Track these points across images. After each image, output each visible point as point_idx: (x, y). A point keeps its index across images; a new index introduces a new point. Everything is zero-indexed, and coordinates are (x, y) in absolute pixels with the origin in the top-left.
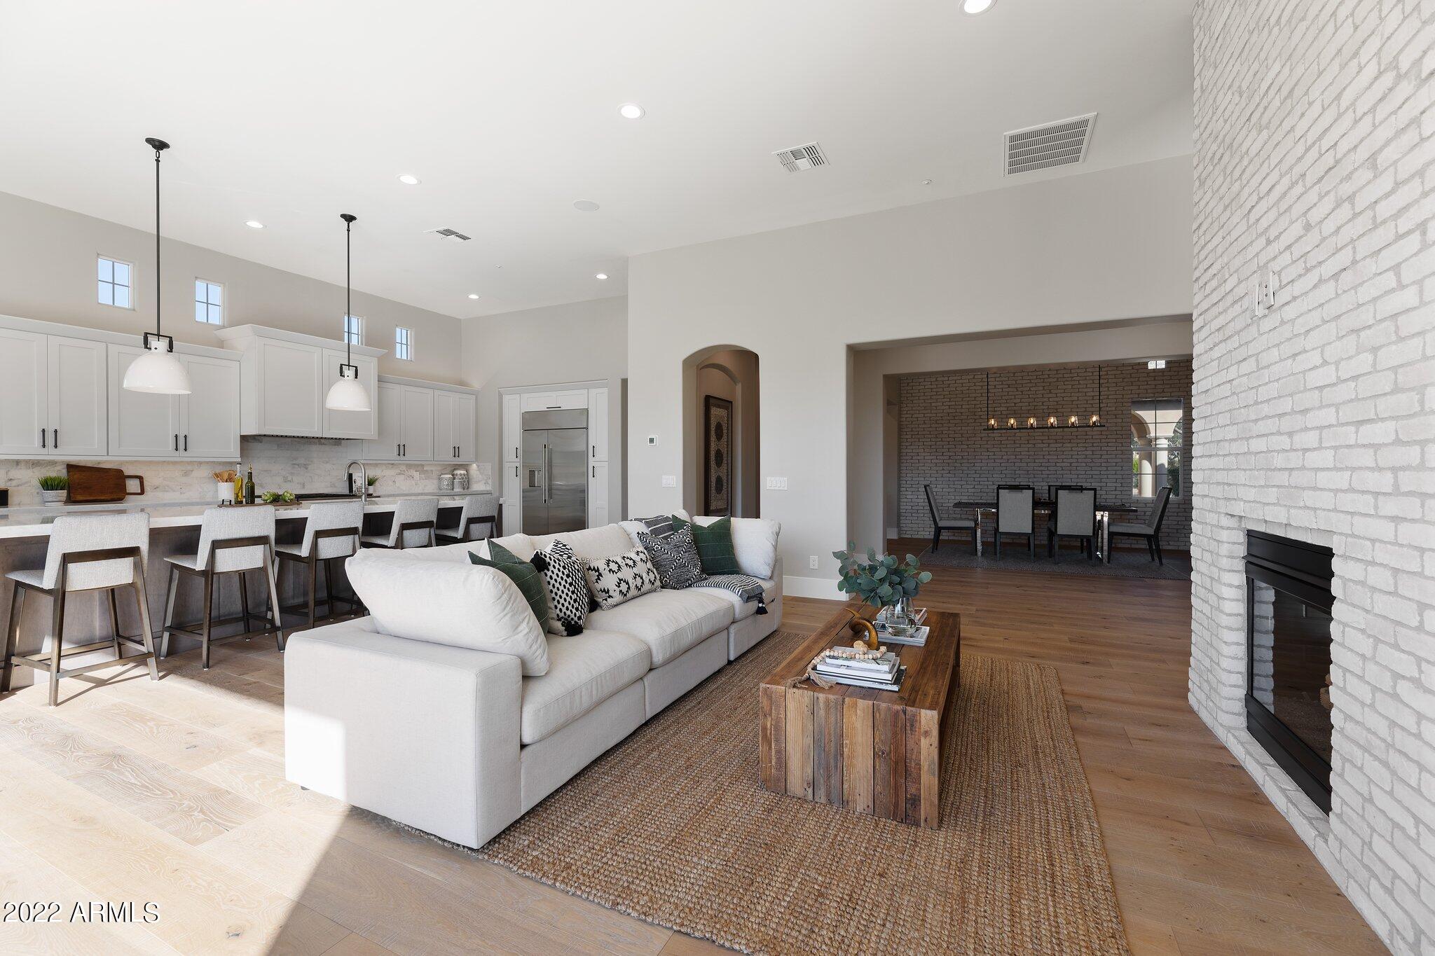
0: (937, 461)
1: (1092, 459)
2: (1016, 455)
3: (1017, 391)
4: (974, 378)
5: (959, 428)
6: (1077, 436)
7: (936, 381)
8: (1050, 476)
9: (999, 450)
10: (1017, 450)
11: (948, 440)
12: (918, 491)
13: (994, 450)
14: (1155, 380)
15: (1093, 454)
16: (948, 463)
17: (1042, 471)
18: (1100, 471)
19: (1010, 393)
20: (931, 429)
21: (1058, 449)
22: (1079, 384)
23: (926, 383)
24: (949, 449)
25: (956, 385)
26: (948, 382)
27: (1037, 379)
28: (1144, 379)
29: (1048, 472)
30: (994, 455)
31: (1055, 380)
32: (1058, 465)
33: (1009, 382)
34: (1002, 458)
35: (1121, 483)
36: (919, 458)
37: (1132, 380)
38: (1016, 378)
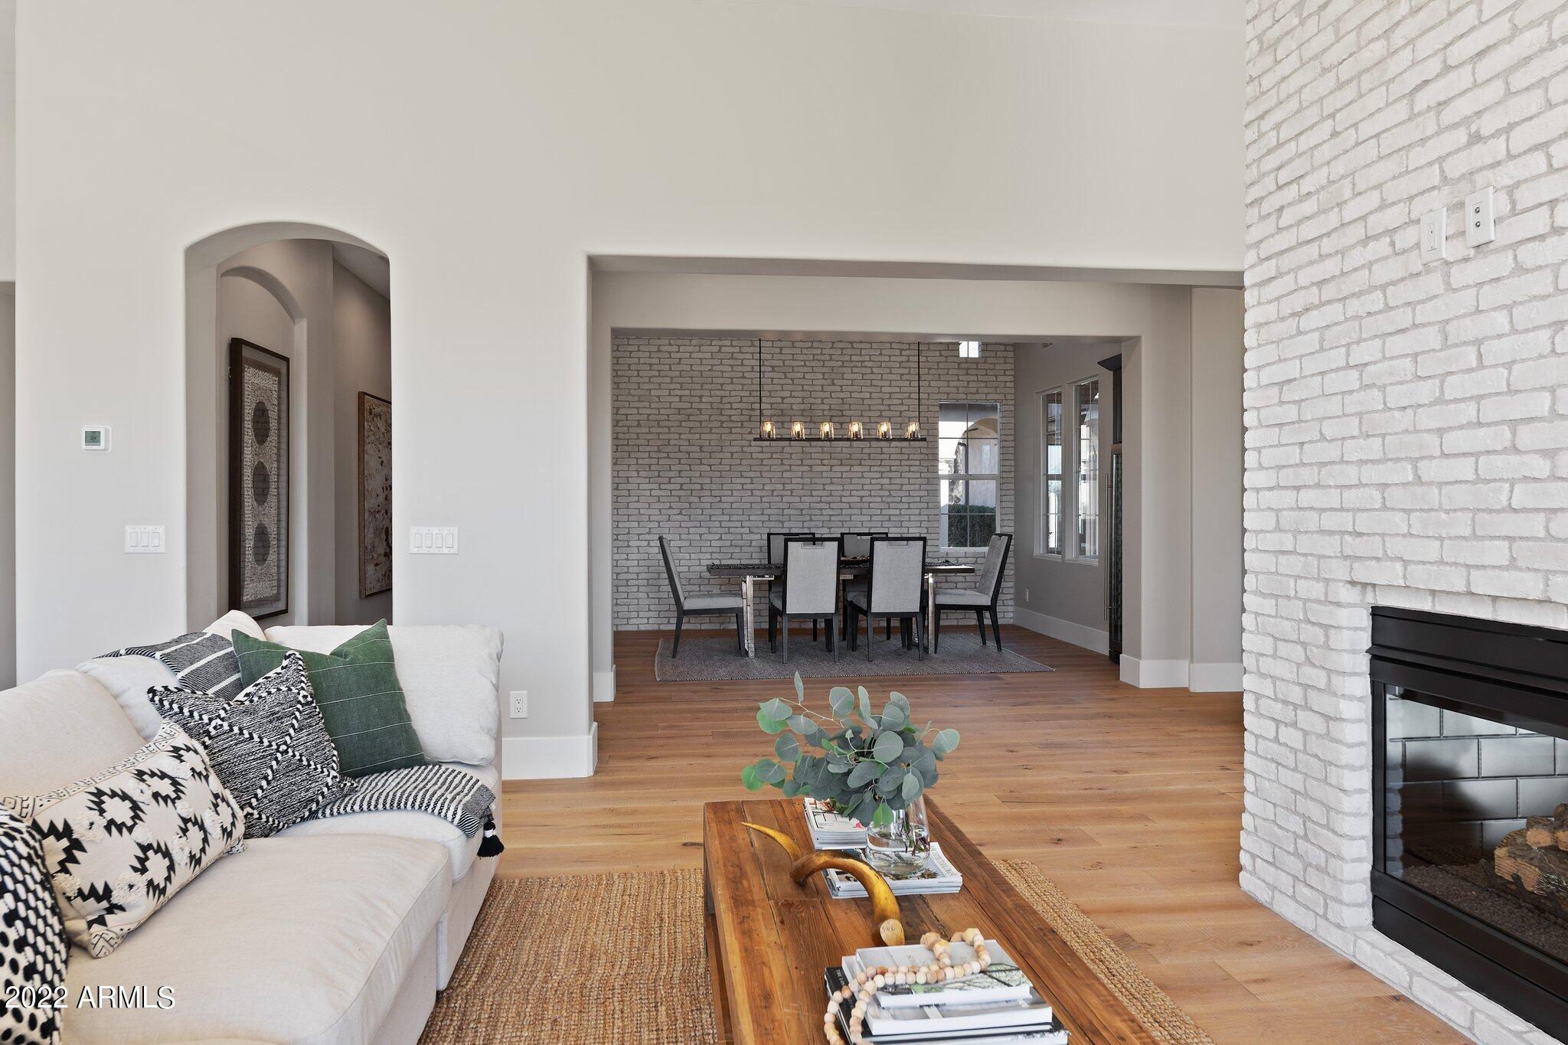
0: (662, 493)
1: (889, 491)
2: (784, 484)
3: (786, 378)
4: (720, 351)
5: (697, 436)
6: (869, 454)
7: (659, 351)
8: (833, 518)
9: (758, 474)
10: (786, 475)
11: (679, 455)
12: (628, 546)
13: (752, 474)
14: (967, 374)
15: (891, 484)
16: (679, 497)
17: (821, 509)
18: (900, 510)
19: (775, 381)
20: (649, 436)
21: (845, 475)
22: (872, 373)
23: (640, 354)
24: (680, 471)
25: (691, 361)
26: (678, 355)
27: (814, 360)
28: (955, 372)
29: (830, 512)
30: (752, 483)
31: (840, 364)
32: (844, 499)
33: (774, 363)
34: (763, 489)
35: (927, 528)
36: (629, 487)
37: (940, 371)
38: (783, 357)
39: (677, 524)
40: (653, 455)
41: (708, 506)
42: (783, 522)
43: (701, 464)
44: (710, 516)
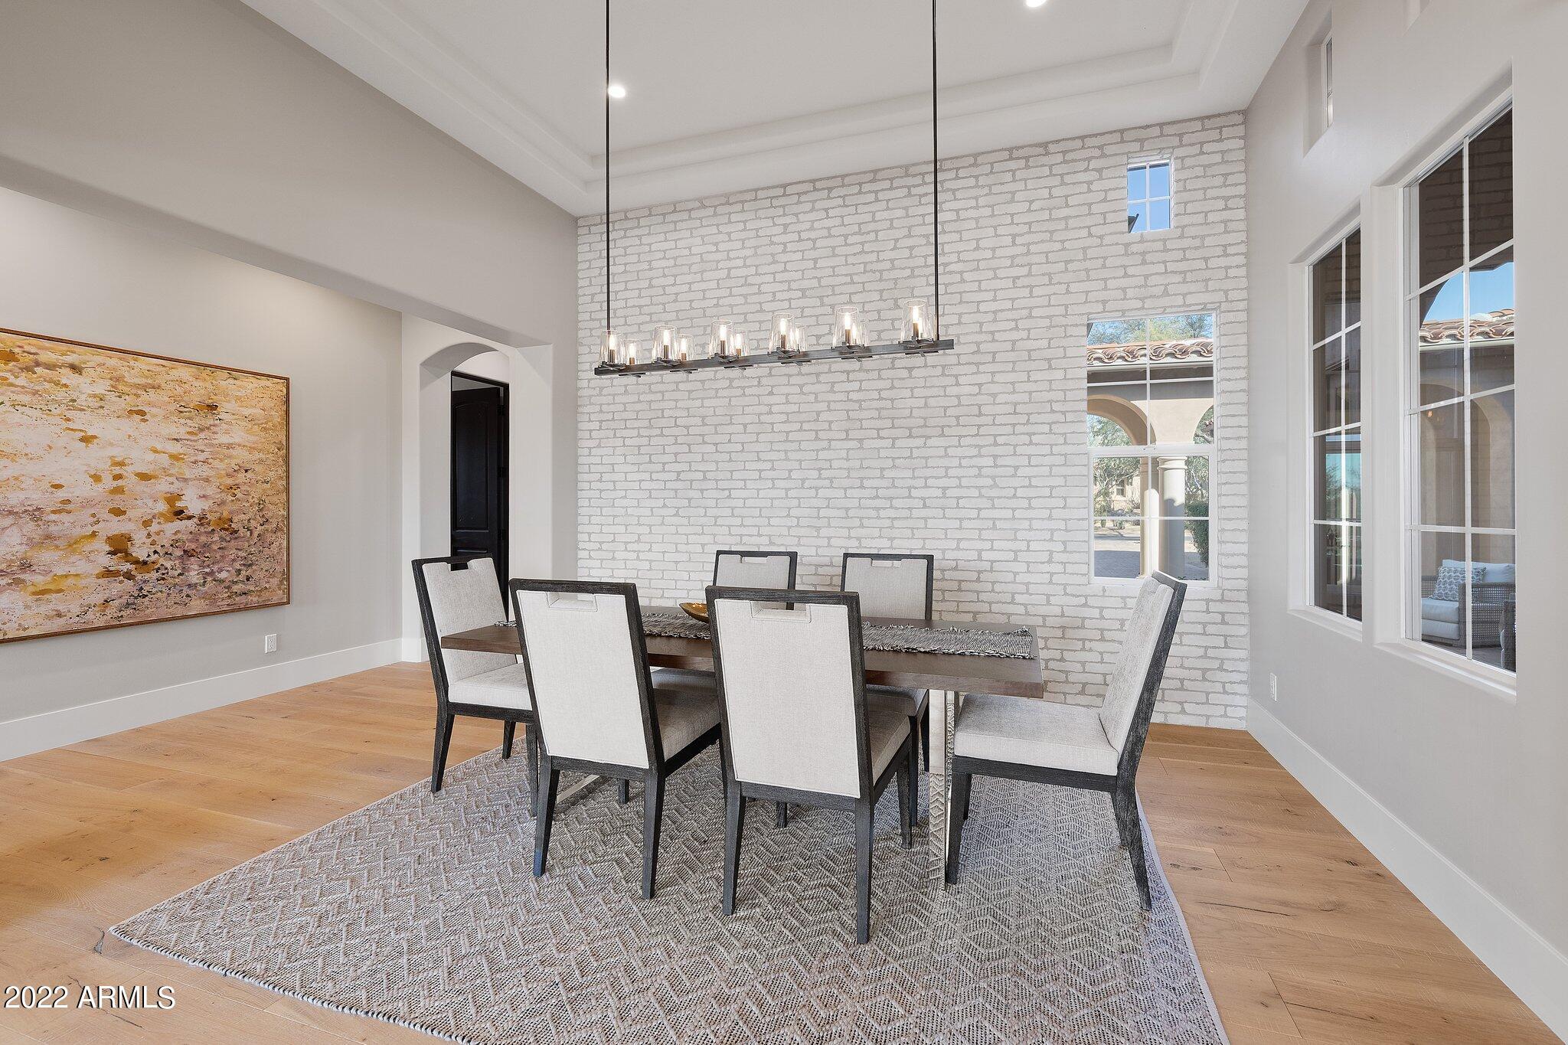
0: (654, 485)
1: (993, 478)
2: (820, 470)
3: (822, 305)
4: (728, 277)
5: (698, 403)
6: (957, 418)
7: (651, 286)
8: (897, 523)
9: (782, 455)
10: (822, 455)
11: (676, 431)
12: (614, 558)
13: (773, 456)
14: (1144, 263)
15: (996, 466)
16: (676, 491)
17: (877, 509)
18: (1014, 510)
19: (807, 312)
20: (638, 407)
21: (916, 453)
22: (963, 281)
23: (628, 294)
24: (676, 454)
25: (691, 296)
26: (674, 290)
27: (865, 272)
28: (1118, 262)
29: (892, 513)
30: (773, 469)
31: (908, 272)
32: (914, 493)
33: (806, 284)
34: (790, 478)
35: (1064, 543)
36: (615, 477)
37: (1088, 264)
38: (818, 273)
39: (673, 529)
40: (643, 432)
41: (712, 503)
42: (818, 529)
43: (704, 443)
44: (716, 518)
